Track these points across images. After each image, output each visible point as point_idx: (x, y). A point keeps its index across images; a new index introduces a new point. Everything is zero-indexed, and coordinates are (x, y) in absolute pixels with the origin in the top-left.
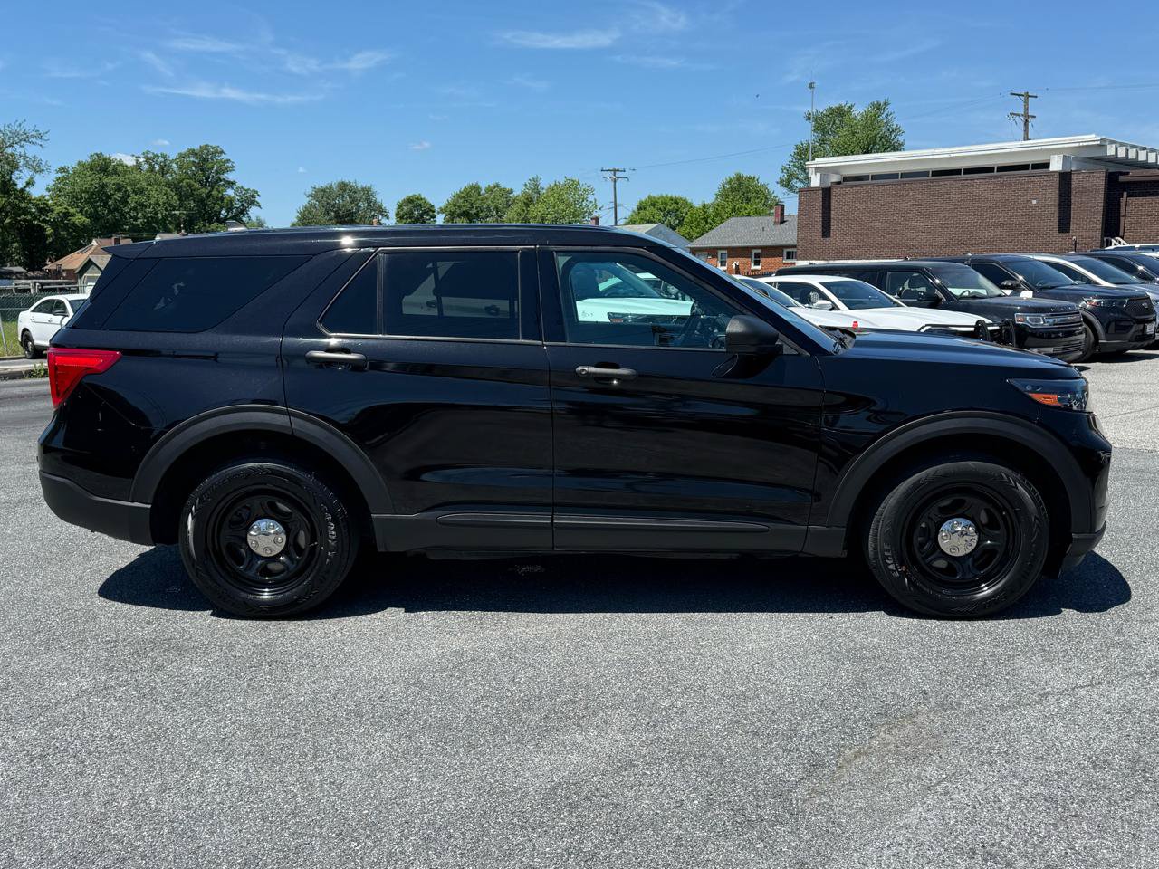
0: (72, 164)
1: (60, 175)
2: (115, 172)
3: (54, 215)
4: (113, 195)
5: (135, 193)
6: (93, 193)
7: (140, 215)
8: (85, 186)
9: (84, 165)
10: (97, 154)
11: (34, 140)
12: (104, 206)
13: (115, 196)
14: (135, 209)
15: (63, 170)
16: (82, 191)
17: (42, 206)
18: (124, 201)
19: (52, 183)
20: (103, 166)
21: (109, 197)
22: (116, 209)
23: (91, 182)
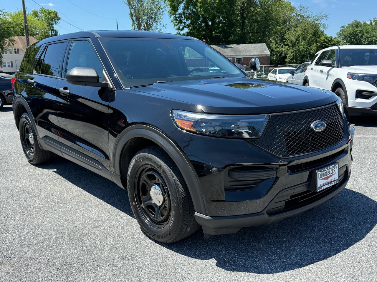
0: (346, 25)
1: (341, 29)
2: (360, 26)
3: (334, 42)
4: (358, 34)
5: (366, 33)
6: (352, 34)
7: (366, 41)
8: (349, 32)
9: (350, 25)
10: (355, 21)
11: (324, 18)
12: (354, 39)
13: (359, 35)
14: (365, 39)
15: (343, 27)
16: (348, 34)
17: (330, 39)
18: (362, 36)
19: (338, 32)
20: (357, 25)
21: (356, 35)
22: (359, 39)
23: (351, 30)
